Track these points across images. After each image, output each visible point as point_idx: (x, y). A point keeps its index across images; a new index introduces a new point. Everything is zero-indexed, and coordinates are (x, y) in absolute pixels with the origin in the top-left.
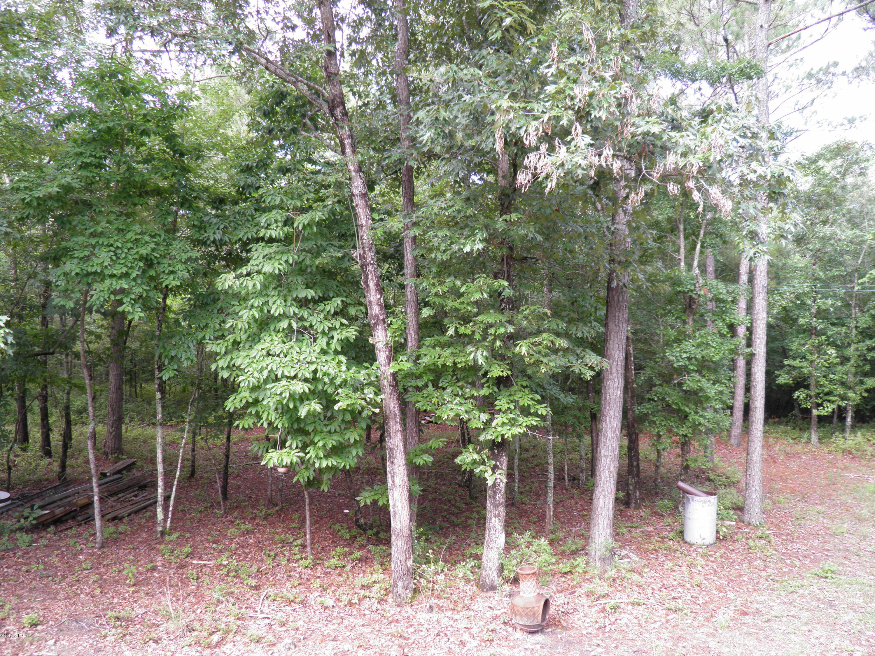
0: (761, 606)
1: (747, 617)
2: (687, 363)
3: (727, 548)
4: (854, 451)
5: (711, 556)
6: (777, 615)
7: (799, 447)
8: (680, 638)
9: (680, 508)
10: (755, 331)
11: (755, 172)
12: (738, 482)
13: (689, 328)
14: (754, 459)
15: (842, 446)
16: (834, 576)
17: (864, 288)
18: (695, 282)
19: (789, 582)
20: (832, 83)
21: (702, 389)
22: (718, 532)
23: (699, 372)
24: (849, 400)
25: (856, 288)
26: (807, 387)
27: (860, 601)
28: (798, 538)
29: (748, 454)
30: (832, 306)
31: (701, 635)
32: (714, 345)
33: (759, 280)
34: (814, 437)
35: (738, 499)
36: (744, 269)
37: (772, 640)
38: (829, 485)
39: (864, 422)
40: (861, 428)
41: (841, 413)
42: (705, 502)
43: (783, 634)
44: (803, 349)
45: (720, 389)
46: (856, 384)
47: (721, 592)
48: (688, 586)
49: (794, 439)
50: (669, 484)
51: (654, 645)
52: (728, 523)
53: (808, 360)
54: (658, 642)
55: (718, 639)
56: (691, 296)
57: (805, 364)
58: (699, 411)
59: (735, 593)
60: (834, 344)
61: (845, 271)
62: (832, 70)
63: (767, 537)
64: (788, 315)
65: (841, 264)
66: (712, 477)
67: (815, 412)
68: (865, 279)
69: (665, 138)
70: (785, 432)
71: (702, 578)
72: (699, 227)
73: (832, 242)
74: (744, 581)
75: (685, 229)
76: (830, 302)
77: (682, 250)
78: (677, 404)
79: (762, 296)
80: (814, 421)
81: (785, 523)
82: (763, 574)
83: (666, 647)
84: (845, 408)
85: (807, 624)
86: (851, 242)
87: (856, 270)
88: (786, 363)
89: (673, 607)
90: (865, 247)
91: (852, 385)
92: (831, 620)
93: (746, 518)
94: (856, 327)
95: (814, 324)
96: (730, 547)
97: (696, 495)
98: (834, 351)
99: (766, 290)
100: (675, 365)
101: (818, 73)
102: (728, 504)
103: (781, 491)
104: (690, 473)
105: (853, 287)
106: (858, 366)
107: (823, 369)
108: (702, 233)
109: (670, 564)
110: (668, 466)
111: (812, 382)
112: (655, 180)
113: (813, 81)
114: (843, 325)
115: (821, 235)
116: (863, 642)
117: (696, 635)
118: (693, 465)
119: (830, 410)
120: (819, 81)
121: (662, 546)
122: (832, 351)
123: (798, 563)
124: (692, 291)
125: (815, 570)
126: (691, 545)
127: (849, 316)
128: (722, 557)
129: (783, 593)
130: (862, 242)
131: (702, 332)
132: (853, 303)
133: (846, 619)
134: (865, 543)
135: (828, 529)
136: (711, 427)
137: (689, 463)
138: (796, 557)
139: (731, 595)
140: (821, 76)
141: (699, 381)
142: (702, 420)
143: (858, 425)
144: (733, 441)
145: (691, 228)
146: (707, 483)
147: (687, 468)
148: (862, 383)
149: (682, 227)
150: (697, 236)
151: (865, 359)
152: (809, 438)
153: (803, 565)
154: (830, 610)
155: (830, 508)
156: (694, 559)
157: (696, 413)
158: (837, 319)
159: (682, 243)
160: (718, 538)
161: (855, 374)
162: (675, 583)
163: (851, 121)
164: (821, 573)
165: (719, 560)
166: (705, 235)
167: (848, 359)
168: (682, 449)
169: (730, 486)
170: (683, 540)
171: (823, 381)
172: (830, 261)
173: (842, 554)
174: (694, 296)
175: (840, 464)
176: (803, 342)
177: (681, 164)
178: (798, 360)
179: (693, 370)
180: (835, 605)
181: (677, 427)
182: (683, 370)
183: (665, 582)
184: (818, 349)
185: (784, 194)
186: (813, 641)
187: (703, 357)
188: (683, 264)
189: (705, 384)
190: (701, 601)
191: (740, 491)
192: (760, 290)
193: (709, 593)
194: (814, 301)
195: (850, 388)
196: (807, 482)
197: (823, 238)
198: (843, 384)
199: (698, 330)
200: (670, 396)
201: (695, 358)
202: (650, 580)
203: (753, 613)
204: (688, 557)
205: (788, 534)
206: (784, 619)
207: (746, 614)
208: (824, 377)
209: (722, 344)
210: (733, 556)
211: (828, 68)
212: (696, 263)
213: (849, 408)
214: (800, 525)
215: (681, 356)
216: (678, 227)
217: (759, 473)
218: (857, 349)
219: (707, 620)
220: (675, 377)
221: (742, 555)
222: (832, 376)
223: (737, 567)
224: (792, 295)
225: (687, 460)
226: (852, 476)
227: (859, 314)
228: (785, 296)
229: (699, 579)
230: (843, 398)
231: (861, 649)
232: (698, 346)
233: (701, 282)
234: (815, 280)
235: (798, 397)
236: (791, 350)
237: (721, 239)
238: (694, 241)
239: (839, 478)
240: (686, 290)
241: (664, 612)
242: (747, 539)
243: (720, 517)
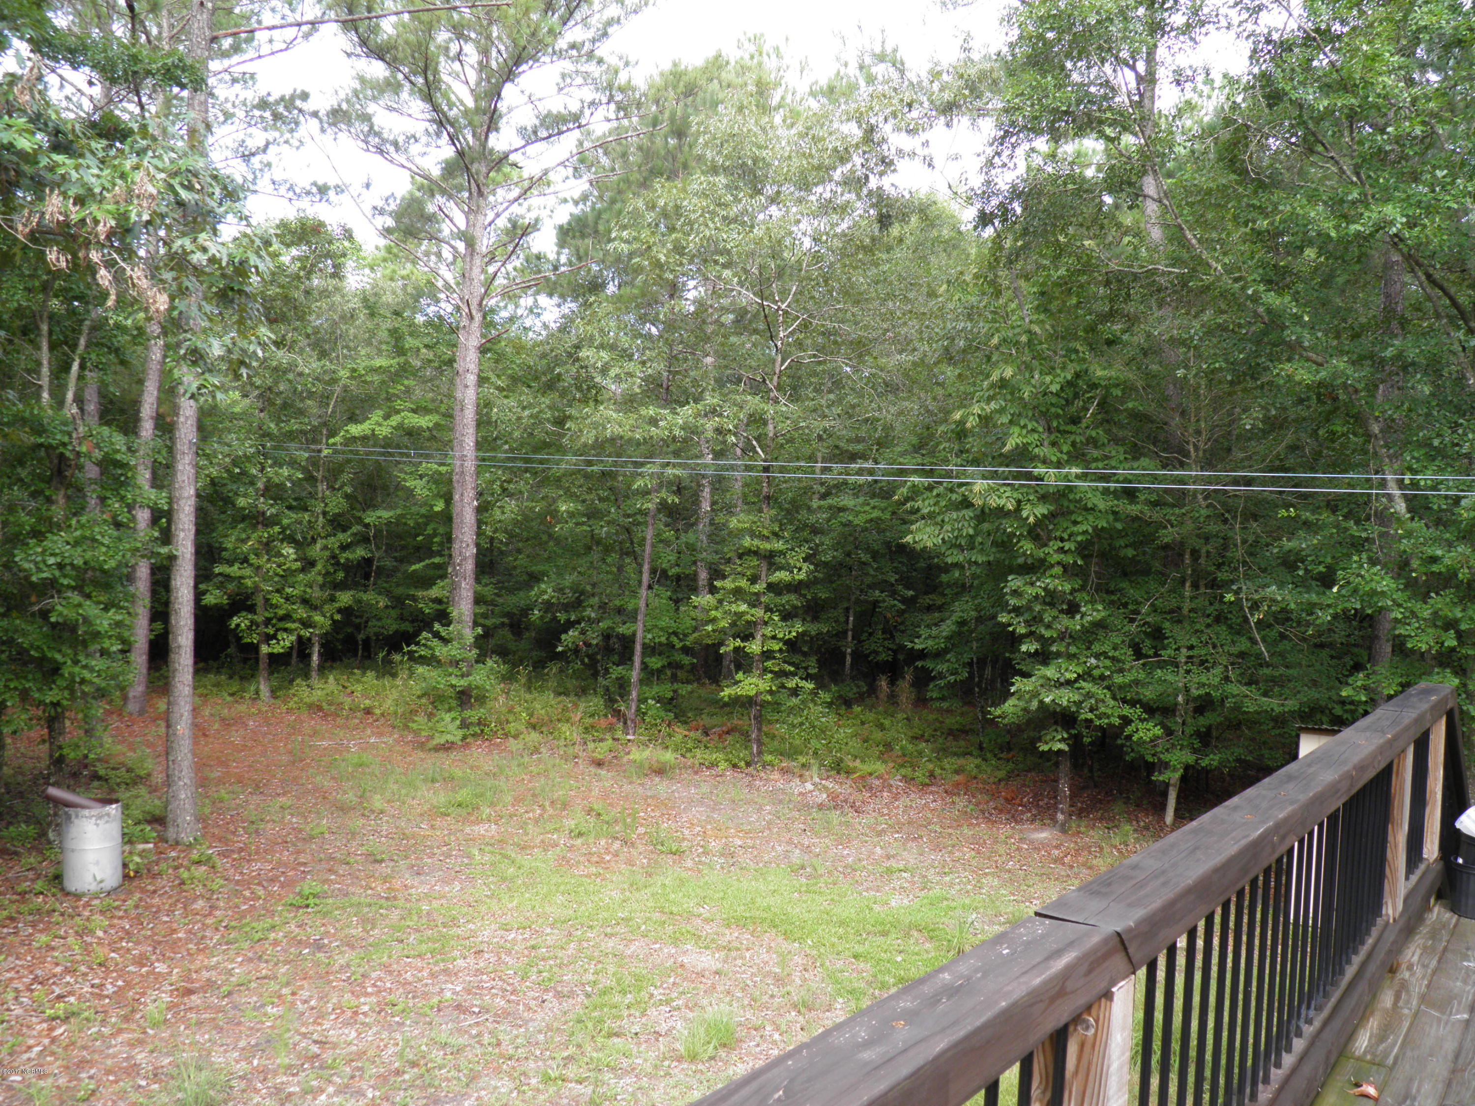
0: (214, 973)
1: (193, 997)
2: (57, 573)
3: (143, 891)
4: (325, 706)
5: (117, 908)
6: (241, 981)
7: (242, 708)
8: (82, 1064)
9: (51, 835)
10: (175, 517)
11: (205, 250)
12: (149, 775)
13: (58, 511)
14: (180, 733)
15: (307, 700)
16: (317, 901)
17: (336, 452)
18: (70, 428)
19: (254, 925)
20: (297, 123)
21: (86, 620)
22: (125, 865)
23: (78, 588)
24: (314, 627)
25: (325, 452)
26: (251, 609)
27: (358, 931)
28: (257, 853)
29: (168, 726)
30: (289, 478)
31: (118, 1047)
32: (106, 541)
33: (183, 431)
34: (264, 689)
35: (154, 804)
36: (148, 409)
37: (239, 1024)
38: (294, 763)
39: (334, 660)
40: (332, 668)
41: (302, 647)
42: (100, 817)
43: (255, 1009)
44: (245, 548)
45: (118, 617)
46: (325, 602)
47: (143, 966)
48: (83, 969)
49: (232, 695)
50: (21, 795)
51: (33, 1091)
52: (141, 847)
53: (251, 565)
54: (42, 1083)
55: (150, 1047)
56: (62, 454)
57: (248, 572)
58: (81, 658)
59: (169, 962)
60: (291, 540)
61: (310, 423)
62: (298, 103)
63: (209, 858)
64: (216, 492)
65: (301, 412)
66: (102, 772)
67: (264, 649)
68: (337, 439)
69: (44, 162)
70: (217, 685)
71: (106, 950)
72: (77, 332)
73: (291, 376)
74: (180, 939)
75: (50, 333)
76: (285, 471)
77: (45, 370)
78: (38, 648)
79: (187, 459)
80: (263, 664)
81: (234, 833)
82: (209, 921)
83: (58, 1087)
84: (309, 639)
85: (288, 984)
86: (317, 379)
87: (325, 424)
88: (217, 570)
89: (61, 1013)
90: (338, 389)
91: (318, 603)
92: (322, 970)
93: (171, 833)
94: (324, 513)
95: (262, 507)
96: (149, 888)
97: (83, 807)
98: (291, 551)
99: (194, 449)
100: (34, 579)
101: (277, 102)
102: (138, 814)
103: (220, 781)
104: (66, 770)
105: (320, 451)
106: (328, 573)
107: (276, 579)
108: (82, 342)
109: (44, 938)
110: (15, 763)
111: (259, 600)
112: (20, 237)
113: (267, 114)
114: (306, 509)
115: (274, 363)
116: (369, 990)
117: (111, 1051)
118: (72, 755)
119: (288, 644)
120: (276, 116)
121: (24, 908)
122: (289, 551)
123: (261, 892)
124: (64, 445)
125: (291, 898)
126: (78, 896)
127: (312, 495)
128: (136, 907)
129: (246, 945)
130: (334, 381)
131: (83, 519)
132: (319, 475)
133: (342, 962)
134: (354, 844)
135: (300, 831)
136: (103, 685)
137: (65, 752)
138: (259, 884)
139: (161, 968)
140: (281, 109)
141: (80, 605)
142: (87, 675)
143: (328, 664)
144: (132, 707)
145: (62, 332)
146: (96, 784)
147: (59, 761)
148: (333, 599)
149: (45, 328)
150: (74, 347)
151: (338, 563)
152: (257, 692)
153: (270, 894)
154: (318, 955)
155: (299, 799)
156: (88, 919)
157: (76, 662)
158: (295, 499)
159: (45, 355)
160: (126, 876)
161: (322, 587)
162: (58, 969)
163: (323, 190)
164: (298, 901)
165: (133, 913)
166: (87, 347)
167: (312, 564)
168: (51, 729)
169: (136, 784)
170: (62, 889)
171: (276, 599)
172: (285, 406)
173: (324, 865)
174: (68, 454)
175: (307, 728)
176: (244, 536)
177: (75, 217)
178: (237, 565)
179: (69, 587)
180: (324, 945)
181: (39, 690)
182: (51, 586)
183: (39, 972)
184: (267, 546)
185: (246, 294)
186: (300, 1007)
187: (85, 563)
188: (45, 395)
189: (91, 609)
190: (110, 989)
191: (153, 790)
192: (185, 449)
193: (122, 973)
194: (262, 470)
195: (315, 608)
196: (261, 763)
197: (276, 369)
198: (305, 602)
199: (75, 514)
200: (24, 634)
201: (72, 565)
202: (8, 975)
203: (202, 987)
204: (77, 919)
205: (241, 850)
206: (253, 985)
207: (189, 992)
208: (278, 591)
209: (120, 540)
210: (156, 901)
211: (293, 98)
212: (70, 396)
213: (315, 639)
214: (257, 831)
215: (44, 561)
216: (38, 328)
217: (189, 756)
218: (325, 548)
219: (126, 1019)
220: (33, 599)
221: (170, 897)
222: (289, 590)
223: (166, 919)
224: (227, 460)
225: (60, 748)
226: (325, 743)
227: (327, 493)
228: (215, 461)
229: (101, 952)
230: (306, 624)
231: (368, 1000)
232: (77, 543)
233: (81, 429)
234: (263, 436)
235: (238, 625)
236: (226, 549)
237: (117, 356)
238: (65, 354)
239: (307, 750)
240: (54, 442)
241: (45, 1025)
242: (176, 868)
243: (128, 839)
